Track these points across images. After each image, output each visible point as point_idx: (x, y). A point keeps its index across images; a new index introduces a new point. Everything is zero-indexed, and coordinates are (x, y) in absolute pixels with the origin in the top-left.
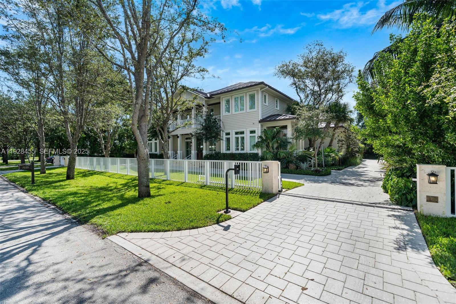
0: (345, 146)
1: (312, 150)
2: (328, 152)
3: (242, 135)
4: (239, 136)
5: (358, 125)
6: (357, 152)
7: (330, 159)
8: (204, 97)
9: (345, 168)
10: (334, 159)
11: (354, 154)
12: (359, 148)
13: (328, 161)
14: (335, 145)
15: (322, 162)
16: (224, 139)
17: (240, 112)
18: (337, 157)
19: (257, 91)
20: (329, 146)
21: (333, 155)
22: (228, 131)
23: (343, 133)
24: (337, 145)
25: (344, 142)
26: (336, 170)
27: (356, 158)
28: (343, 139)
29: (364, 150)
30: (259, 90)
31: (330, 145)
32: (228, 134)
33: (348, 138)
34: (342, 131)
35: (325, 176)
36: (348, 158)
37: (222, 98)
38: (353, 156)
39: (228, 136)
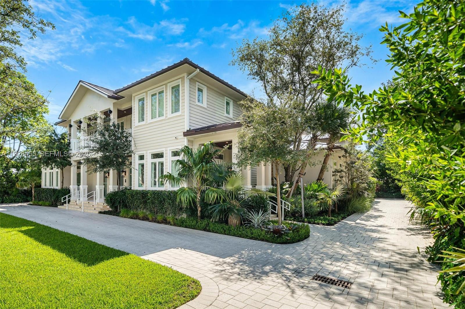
0: (345, 180)
1: (287, 186)
2: (315, 191)
3: (160, 160)
4: (157, 160)
5: (368, 151)
6: (366, 189)
7: (315, 203)
8: (106, 97)
9: (343, 218)
10: (323, 203)
11: (362, 192)
12: (369, 184)
13: (311, 207)
14: (329, 178)
15: (301, 208)
16: (137, 167)
17: (158, 119)
18: (328, 199)
19: (183, 78)
20: (318, 179)
21: (321, 195)
22: (141, 153)
23: (342, 158)
24: (333, 178)
25: (344, 174)
26: (323, 224)
27: (365, 199)
28: (343, 168)
29: (377, 186)
30: (186, 76)
31: (320, 179)
32: (142, 157)
33: (350, 165)
34: (341, 155)
35: (293, 242)
36: (349, 200)
37: (134, 97)
38: (360, 195)
39: (142, 162)
